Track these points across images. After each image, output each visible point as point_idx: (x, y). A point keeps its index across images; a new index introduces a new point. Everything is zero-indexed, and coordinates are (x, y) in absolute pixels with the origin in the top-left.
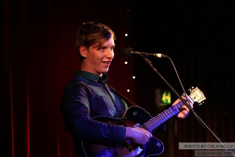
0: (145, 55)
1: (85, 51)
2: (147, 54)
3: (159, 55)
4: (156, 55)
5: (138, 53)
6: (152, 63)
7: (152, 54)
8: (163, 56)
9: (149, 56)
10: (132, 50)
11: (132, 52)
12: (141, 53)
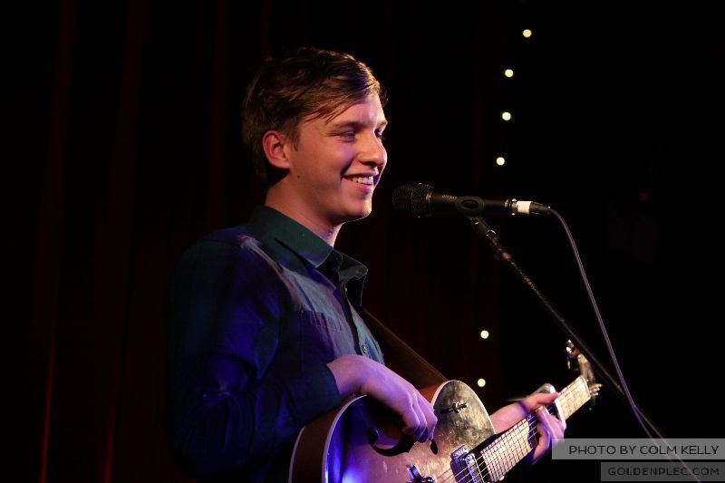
0: (476, 205)
1: (282, 147)
2: (482, 203)
3: (524, 206)
4: (513, 205)
5: (451, 198)
6: (496, 236)
7: (498, 203)
8: (537, 207)
9: (488, 208)
10: (430, 190)
11: (428, 197)
12: (462, 199)
